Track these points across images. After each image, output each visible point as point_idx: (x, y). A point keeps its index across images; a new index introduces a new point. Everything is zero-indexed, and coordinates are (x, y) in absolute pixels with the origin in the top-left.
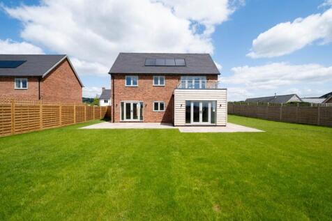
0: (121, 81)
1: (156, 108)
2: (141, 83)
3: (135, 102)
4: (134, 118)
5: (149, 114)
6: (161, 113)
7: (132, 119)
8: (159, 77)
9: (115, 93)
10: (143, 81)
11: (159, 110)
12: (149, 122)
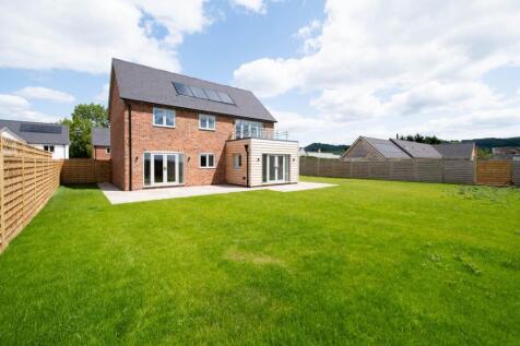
0: (145, 115)
1: (203, 163)
2: (180, 122)
3: (171, 153)
4: (169, 180)
5: (193, 172)
6: (210, 171)
7: (165, 182)
8: (207, 117)
9: (133, 137)
10: (183, 120)
11: (207, 166)
12: (193, 185)
